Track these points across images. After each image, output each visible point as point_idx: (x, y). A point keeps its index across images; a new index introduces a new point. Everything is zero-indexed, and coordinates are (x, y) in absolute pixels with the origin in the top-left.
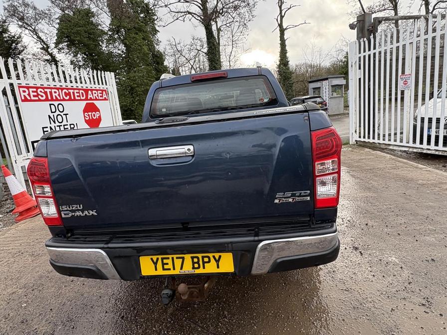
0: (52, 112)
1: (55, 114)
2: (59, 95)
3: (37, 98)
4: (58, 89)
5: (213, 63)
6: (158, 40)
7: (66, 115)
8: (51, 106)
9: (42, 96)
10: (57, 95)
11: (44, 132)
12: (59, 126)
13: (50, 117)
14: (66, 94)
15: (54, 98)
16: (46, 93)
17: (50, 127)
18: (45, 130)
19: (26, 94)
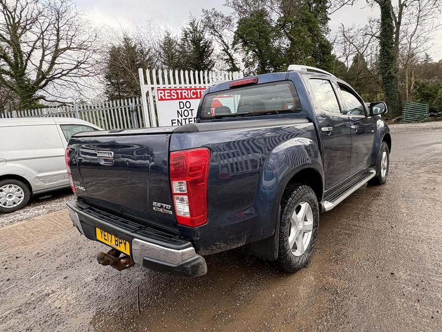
0: (180, 108)
1: (183, 110)
2: (188, 95)
3: (170, 98)
4: (187, 90)
5: (386, 47)
6: (328, 28)
7: (192, 110)
8: (181, 103)
9: (174, 96)
10: (186, 94)
11: (172, 123)
12: (185, 119)
13: (178, 112)
14: (194, 94)
15: (184, 97)
16: (177, 94)
17: (178, 120)
18: (173, 122)
19: (162, 95)
